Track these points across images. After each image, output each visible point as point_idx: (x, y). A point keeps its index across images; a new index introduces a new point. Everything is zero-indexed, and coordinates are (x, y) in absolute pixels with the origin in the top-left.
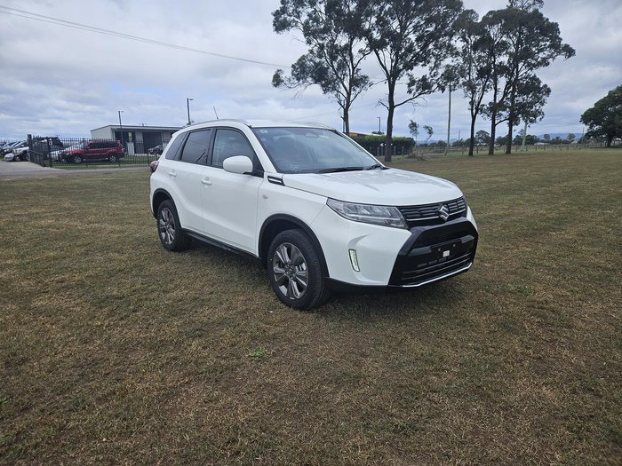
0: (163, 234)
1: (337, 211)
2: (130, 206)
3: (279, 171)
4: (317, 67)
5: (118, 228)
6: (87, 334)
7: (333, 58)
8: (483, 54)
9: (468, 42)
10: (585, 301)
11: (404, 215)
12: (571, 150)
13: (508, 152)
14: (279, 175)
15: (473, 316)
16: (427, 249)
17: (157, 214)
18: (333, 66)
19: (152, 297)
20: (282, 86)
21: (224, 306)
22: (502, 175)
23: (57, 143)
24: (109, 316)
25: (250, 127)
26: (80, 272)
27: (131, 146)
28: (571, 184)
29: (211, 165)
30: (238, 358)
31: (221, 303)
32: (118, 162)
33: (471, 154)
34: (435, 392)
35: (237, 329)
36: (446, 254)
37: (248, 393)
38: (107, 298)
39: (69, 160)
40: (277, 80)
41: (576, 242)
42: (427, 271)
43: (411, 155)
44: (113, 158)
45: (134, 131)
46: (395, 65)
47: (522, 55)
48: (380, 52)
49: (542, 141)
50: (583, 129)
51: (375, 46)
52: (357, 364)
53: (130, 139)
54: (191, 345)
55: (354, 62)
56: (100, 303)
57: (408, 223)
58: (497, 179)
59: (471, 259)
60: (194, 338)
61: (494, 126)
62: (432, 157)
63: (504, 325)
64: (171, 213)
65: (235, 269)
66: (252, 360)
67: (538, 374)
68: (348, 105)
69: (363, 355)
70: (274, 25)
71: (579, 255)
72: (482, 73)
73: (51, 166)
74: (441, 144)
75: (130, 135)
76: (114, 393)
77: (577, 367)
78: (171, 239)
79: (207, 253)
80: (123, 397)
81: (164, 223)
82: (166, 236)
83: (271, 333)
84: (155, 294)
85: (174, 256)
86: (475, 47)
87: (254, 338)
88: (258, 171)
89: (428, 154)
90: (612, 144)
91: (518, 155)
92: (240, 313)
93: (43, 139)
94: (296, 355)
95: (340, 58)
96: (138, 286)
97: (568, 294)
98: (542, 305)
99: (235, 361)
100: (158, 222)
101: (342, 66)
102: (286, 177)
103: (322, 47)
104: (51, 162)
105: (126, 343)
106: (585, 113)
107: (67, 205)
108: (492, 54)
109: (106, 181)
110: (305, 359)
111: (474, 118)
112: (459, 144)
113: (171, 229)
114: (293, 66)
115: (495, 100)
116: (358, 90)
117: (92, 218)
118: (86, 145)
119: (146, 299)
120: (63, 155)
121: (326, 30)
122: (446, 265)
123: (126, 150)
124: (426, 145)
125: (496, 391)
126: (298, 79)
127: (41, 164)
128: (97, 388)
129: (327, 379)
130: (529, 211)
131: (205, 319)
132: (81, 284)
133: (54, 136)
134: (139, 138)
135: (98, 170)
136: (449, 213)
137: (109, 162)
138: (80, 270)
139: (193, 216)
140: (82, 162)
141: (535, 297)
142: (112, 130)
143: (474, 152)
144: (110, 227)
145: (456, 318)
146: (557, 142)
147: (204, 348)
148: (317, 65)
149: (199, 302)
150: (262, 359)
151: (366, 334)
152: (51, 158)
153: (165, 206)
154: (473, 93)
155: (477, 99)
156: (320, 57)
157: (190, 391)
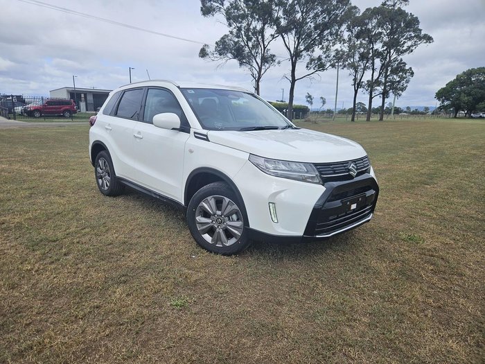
0: (100, 181)
1: (257, 166)
2: (76, 154)
3: (204, 128)
4: (236, 45)
5: (62, 173)
6: (16, 279)
7: (249, 39)
8: (364, 42)
9: (352, 33)
10: (467, 249)
11: (319, 172)
12: (428, 120)
13: (381, 119)
14: (205, 132)
15: (374, 263)
16: (338, 203)
17: (95, 163)
18: (248, 46)
19: (83, 240)
20: (207, 59)
21: (151, 250)
22: (378, 137)
23: (21, 100)
24: (41, 259)
25: (179, 87)
26: (20, 215)
27: (83, 105)
28: (433, 145)
29: (143, 121)
30: (161, 307)
31: (148, 248)
32: (71, 117)
33: (353, 120)
34: (350, 346)
35: (162, 275)
36: (354, 206)
37: (168, 348)
38: (41, 241)
39: (30, 114)
40: (203, 53)
41: (447, 195)
42: (337, 223)
43: (307, 119)
44: (67, 114)
45: (86, 93)
46: (297, 47)
47: (393, 44)
48: (285, 36)
49: (405, 112)
50: (437, 104)
51: (282, 31)
52: (275, 314)
53: (83, 99)
54: (115, 292)
55: (265, 43)
56: (33, 246)
57: (322, 178)
58: (375, 140)
59: (372, 210)
60: (119, 283)
61: (371, 98)
62: (323, 121)
63: (402, 273)
64: (107, 163)
65: (163, 214)
66: (173, 309)
67: (443, 325)
68: (259, 78)
69: (279, 304)
70: (202, 10)
71: (453, 206)
72: (363, 57)
73: (15, 119)
74: (329, 112)
75: (83, 95)
76: (32, 348)
77: (475, 317)
78: (107, 186)
79: (138, 198)
80: (39, 352)
81: (101, 171)
82: (103, 182)
83: (193, 279)
84: (87, 238)
85: (110, 200)
86: (358, 37)
87: (176, 285)
88: (185, 127)
89: (320, 119)
90: (457, 116)
91: (388, 121)
92: (165, 258)
93: (9, 96)
94: (217, 303)
95: (254, 39)
96: (73, 229)
97: (452, 242)
98: (432, 253)
99: (158, 311)
100: (96, 170)
101: (256, 46)
102: (211, 134)
103: (239, 29)
104: (14, 115)
105: (53, 289)
106: (439, 91)
107: (21, 152)
108: (371, 42)
109: (59, 132)
110: (224, 308)
111: (356, 92)
112: (343, 112)
113: (107, 177)
114: (217, 43)
115: (372, 78)
116: (267, 65)
117: (41, 164)
118: (45, 102)
119: (78, 243)
120: (25, 110)
121: (244, 17)
122: (353, 217)
123: (79, 108)
124: (318, 112)
125: (406, 344)
126: (220, 55)
127: (6, 117)
128: (15, 340)
129: (246, 332)
130: (406, 167)
131: (132, 264)
132: (19, 227)
133: (19, 95)
134: (90, 98)
135: (54, 123)
136: (357, 169)
137: (63, 117)
138: (22, 212)
139: (126, 166)
140: (41, 116)
141: (424, 245)
142: (68, 91)
143: (355, 119)
144: (56, 173)
145: (360, 265)
146: (416, 113)
147: (128, 295)
148: (236, 43)
149: (127, 246)
150: (183, 308)
151: (280, 281)
152: (15, 113)
153: (102, 156)
154: (356, 72)
155: (359, 77)
156: (238, 37)
157: (110, 345)
